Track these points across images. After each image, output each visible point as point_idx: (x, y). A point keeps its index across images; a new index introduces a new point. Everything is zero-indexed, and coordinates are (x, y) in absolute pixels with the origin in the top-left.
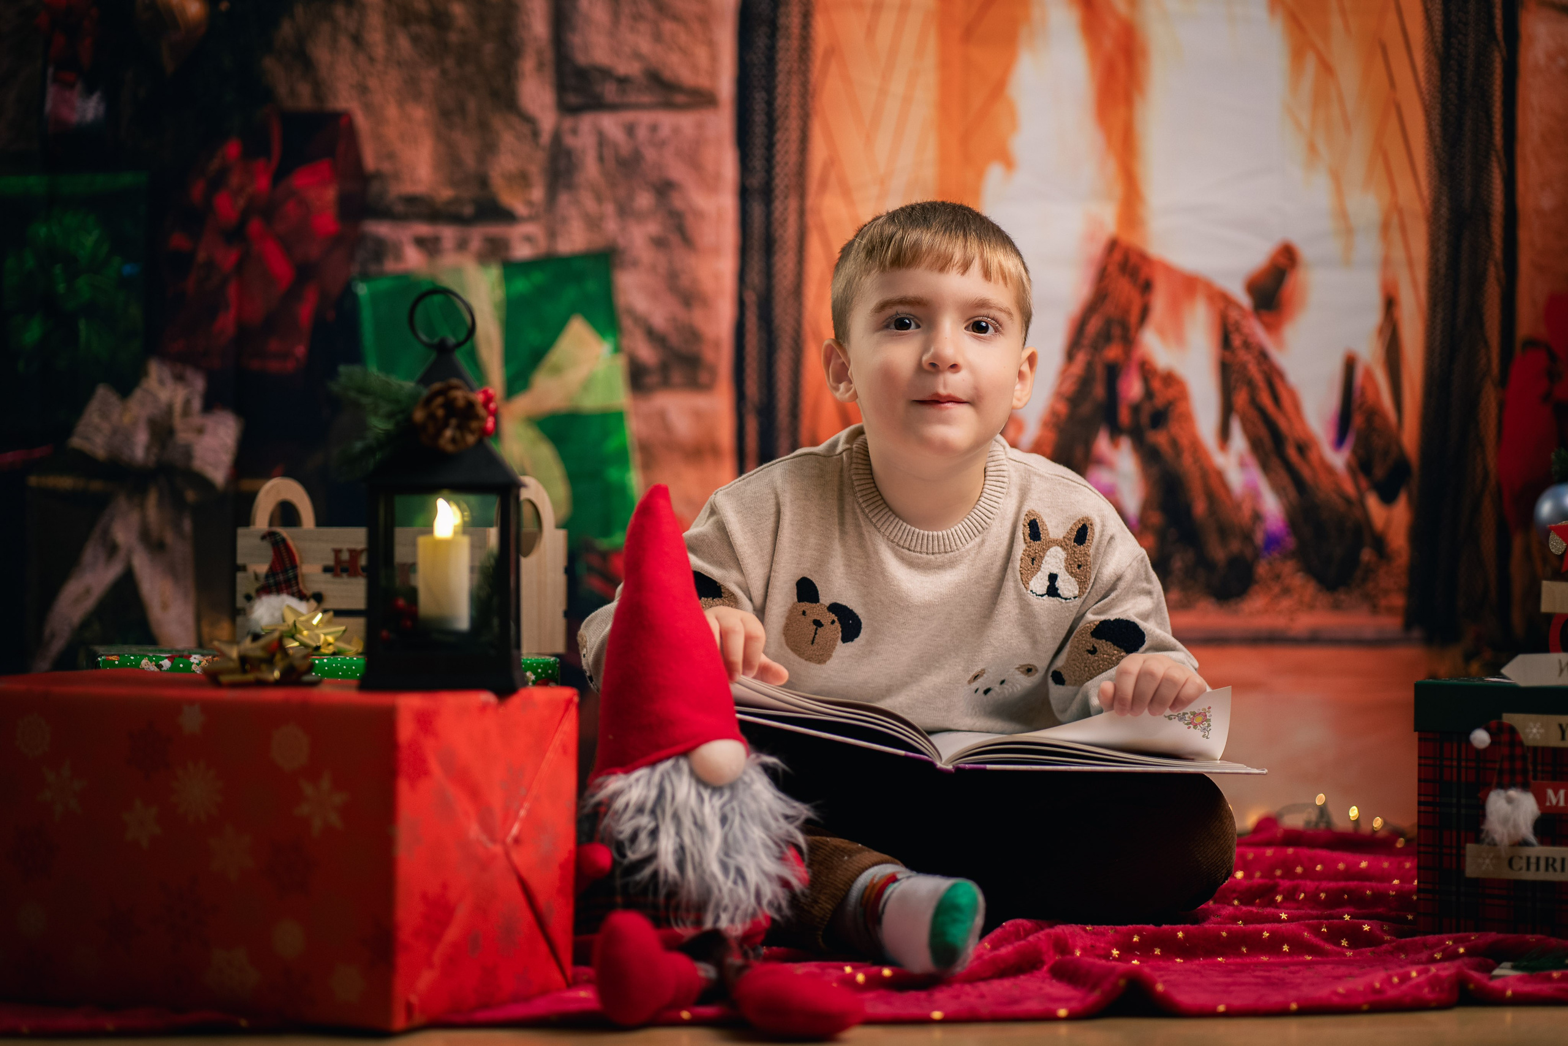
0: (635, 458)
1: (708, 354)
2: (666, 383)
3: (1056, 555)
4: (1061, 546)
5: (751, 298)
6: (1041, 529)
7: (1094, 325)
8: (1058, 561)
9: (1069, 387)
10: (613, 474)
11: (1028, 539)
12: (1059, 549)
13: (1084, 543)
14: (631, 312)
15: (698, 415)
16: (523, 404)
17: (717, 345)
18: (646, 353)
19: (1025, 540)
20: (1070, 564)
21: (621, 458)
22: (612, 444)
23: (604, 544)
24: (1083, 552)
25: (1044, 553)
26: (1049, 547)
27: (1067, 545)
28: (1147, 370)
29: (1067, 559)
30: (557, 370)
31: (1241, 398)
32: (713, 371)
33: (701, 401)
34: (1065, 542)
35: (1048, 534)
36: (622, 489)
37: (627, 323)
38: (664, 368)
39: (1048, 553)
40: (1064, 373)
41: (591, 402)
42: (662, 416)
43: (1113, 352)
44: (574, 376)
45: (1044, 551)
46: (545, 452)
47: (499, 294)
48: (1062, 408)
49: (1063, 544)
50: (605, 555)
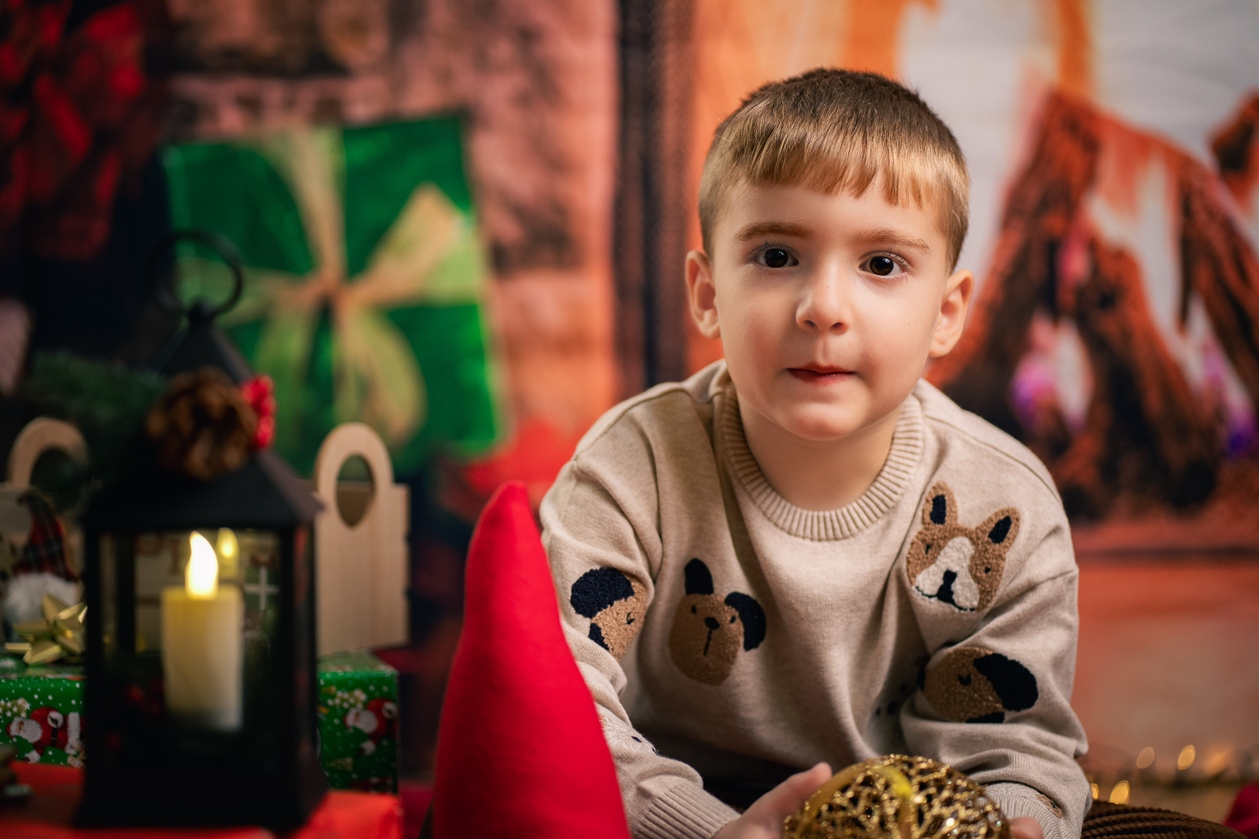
2: (530, 261)
3: (961, 548)
4: (971, 539)
6: (948, 509)
7: (1034, 191)
8: (962, 556)
9: (1003, 263)
11: (928, 519)
12: (966, 541)
13: (1002, 541)
16: (368, 289)
17: (588, 220)
19: (923, 518)
20: (976, 565)
21: (476, 354)
24: (997, 553)
25: (945, 543)
26: (953, 536)
27: (978, 539)
28: (1093, 245)
29: (973, 558)
31: (1203, 276)
34: (977, 534)
35: (956, 519)
38: (530, 246)
39: (950, 543)
43: (1053, 223)
45: (946, 539)
49: (974, 536)
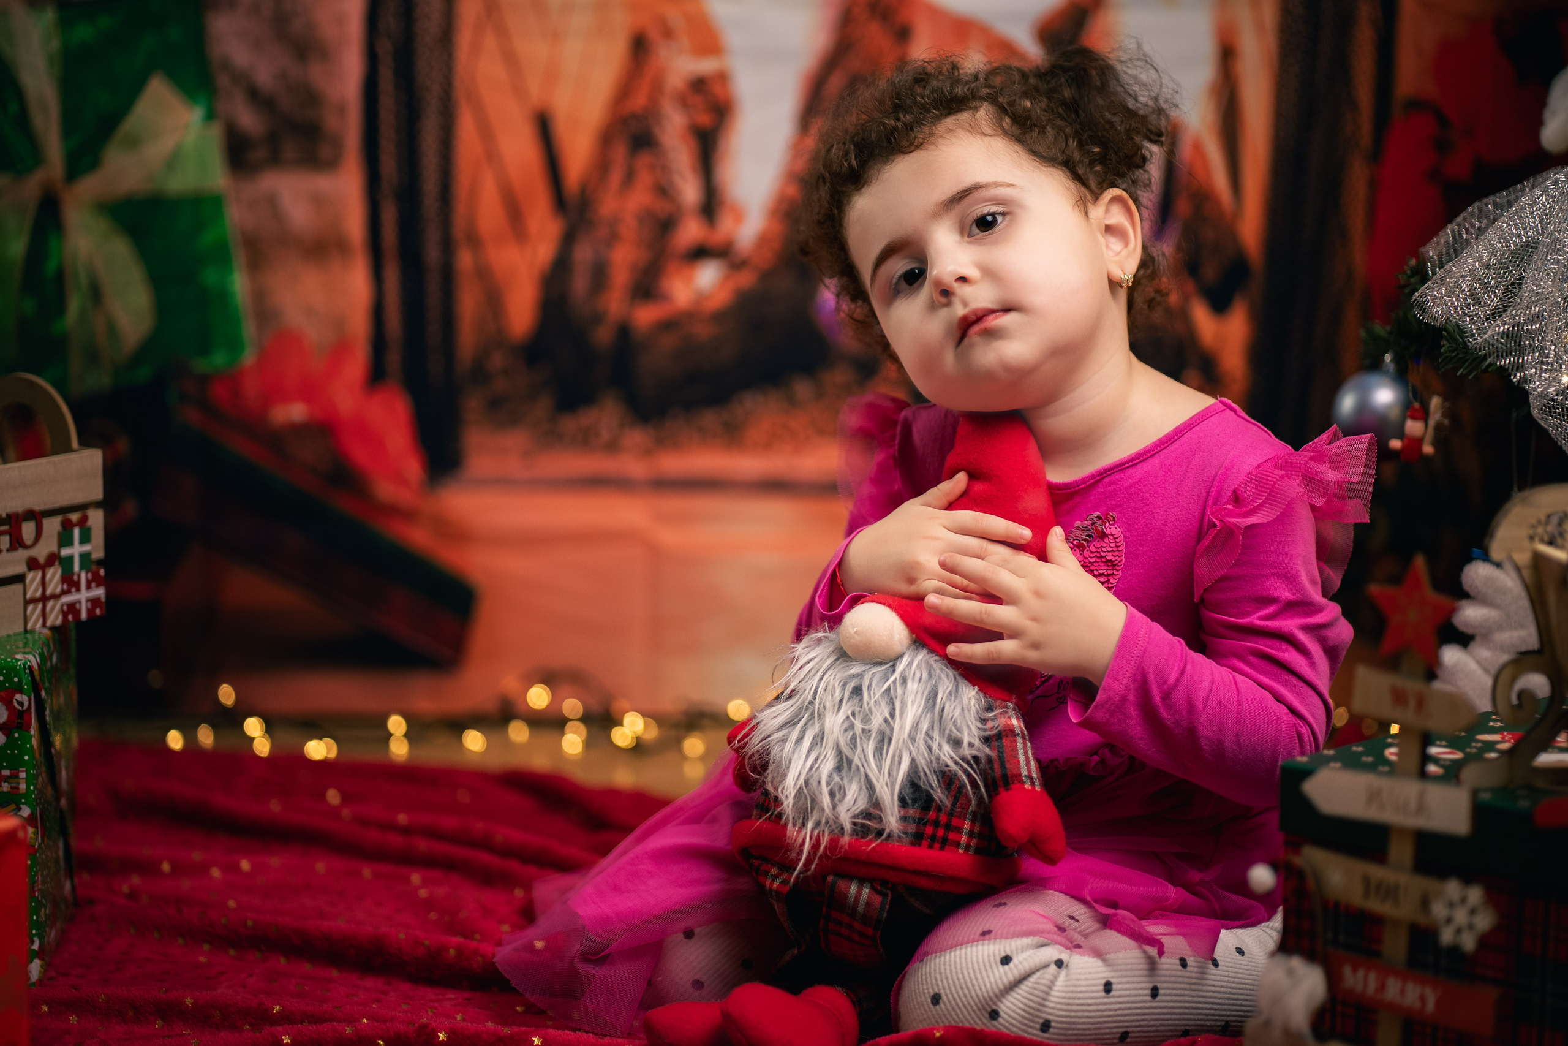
0: (239, 256)
1: (331, 122)
2: (275, 160)
5: (385, 47)
7: (836, 83)
9: (801, 165)
10: (210, 276)
14: (226, 65)
15: (318, 201)
16: (90, 186)
17: (342, 110)
18: (249, 120)
21: (221, 255)
22: (208, 239)
23: (202, 365)
30: (134, 143)
32: (337, 144)
33: (322, 183)
36: (223, 296)
37: (223, 80)
38: (273, 140)
40: (796, 148)
41: (180, 183)
42: (272, 202)
44: (157, 150)
46: (121, 248)
47: (55, 44)
48: (792, 191)
50: (204, 380)
